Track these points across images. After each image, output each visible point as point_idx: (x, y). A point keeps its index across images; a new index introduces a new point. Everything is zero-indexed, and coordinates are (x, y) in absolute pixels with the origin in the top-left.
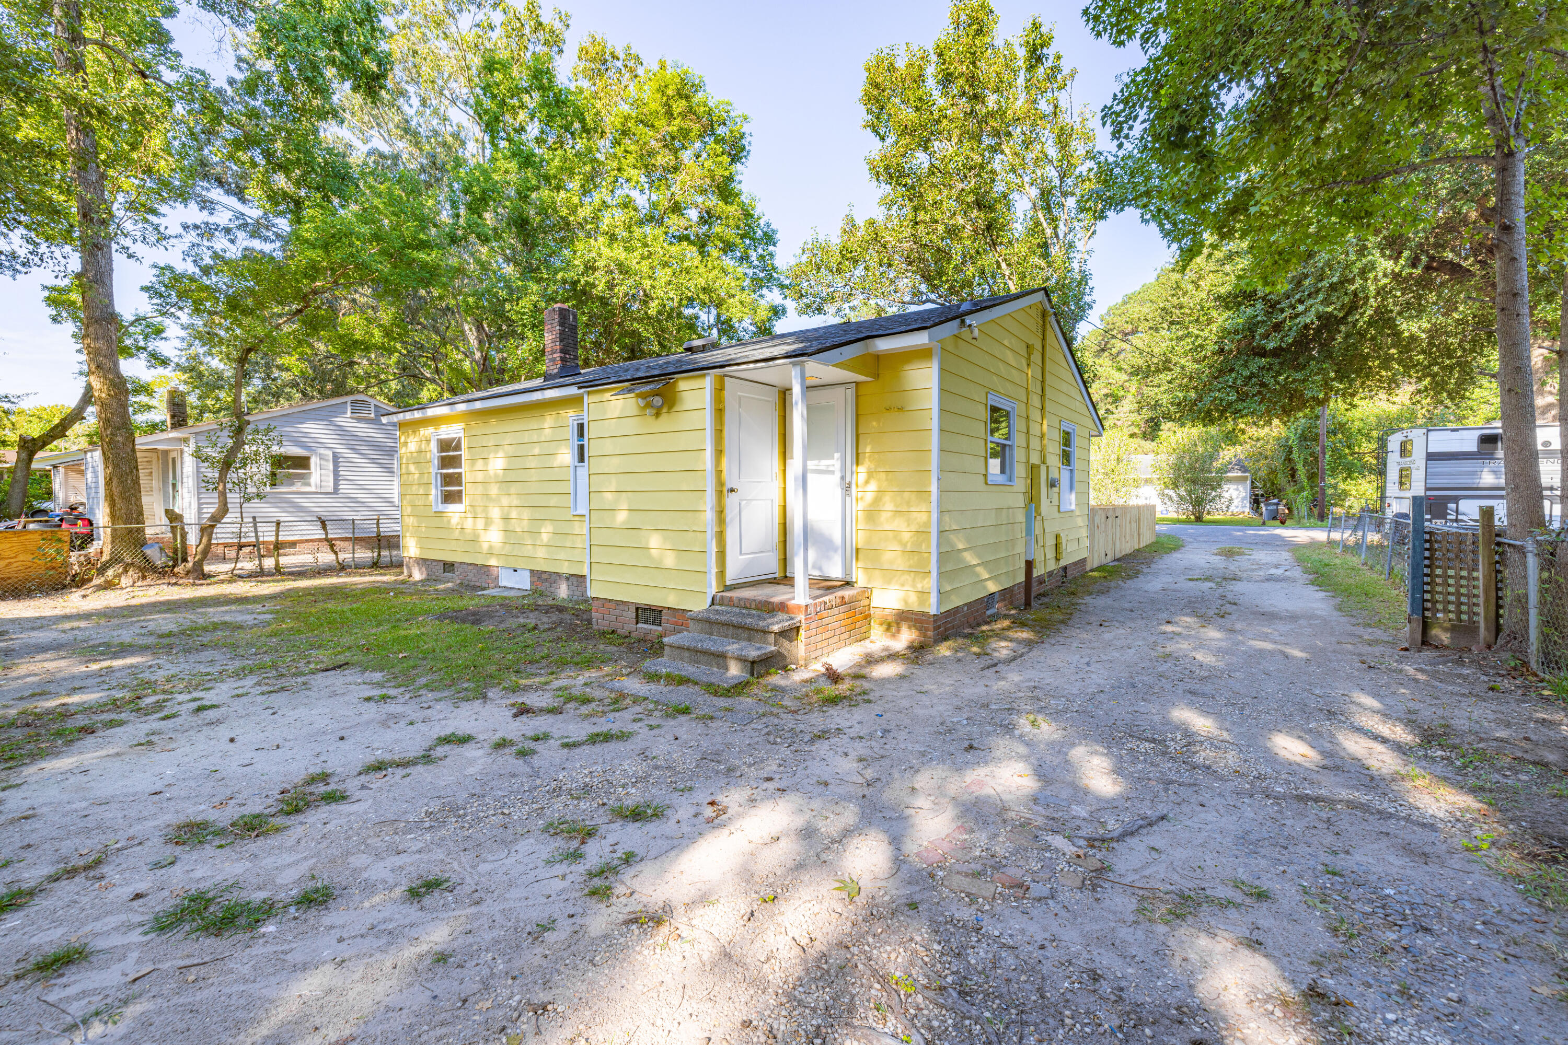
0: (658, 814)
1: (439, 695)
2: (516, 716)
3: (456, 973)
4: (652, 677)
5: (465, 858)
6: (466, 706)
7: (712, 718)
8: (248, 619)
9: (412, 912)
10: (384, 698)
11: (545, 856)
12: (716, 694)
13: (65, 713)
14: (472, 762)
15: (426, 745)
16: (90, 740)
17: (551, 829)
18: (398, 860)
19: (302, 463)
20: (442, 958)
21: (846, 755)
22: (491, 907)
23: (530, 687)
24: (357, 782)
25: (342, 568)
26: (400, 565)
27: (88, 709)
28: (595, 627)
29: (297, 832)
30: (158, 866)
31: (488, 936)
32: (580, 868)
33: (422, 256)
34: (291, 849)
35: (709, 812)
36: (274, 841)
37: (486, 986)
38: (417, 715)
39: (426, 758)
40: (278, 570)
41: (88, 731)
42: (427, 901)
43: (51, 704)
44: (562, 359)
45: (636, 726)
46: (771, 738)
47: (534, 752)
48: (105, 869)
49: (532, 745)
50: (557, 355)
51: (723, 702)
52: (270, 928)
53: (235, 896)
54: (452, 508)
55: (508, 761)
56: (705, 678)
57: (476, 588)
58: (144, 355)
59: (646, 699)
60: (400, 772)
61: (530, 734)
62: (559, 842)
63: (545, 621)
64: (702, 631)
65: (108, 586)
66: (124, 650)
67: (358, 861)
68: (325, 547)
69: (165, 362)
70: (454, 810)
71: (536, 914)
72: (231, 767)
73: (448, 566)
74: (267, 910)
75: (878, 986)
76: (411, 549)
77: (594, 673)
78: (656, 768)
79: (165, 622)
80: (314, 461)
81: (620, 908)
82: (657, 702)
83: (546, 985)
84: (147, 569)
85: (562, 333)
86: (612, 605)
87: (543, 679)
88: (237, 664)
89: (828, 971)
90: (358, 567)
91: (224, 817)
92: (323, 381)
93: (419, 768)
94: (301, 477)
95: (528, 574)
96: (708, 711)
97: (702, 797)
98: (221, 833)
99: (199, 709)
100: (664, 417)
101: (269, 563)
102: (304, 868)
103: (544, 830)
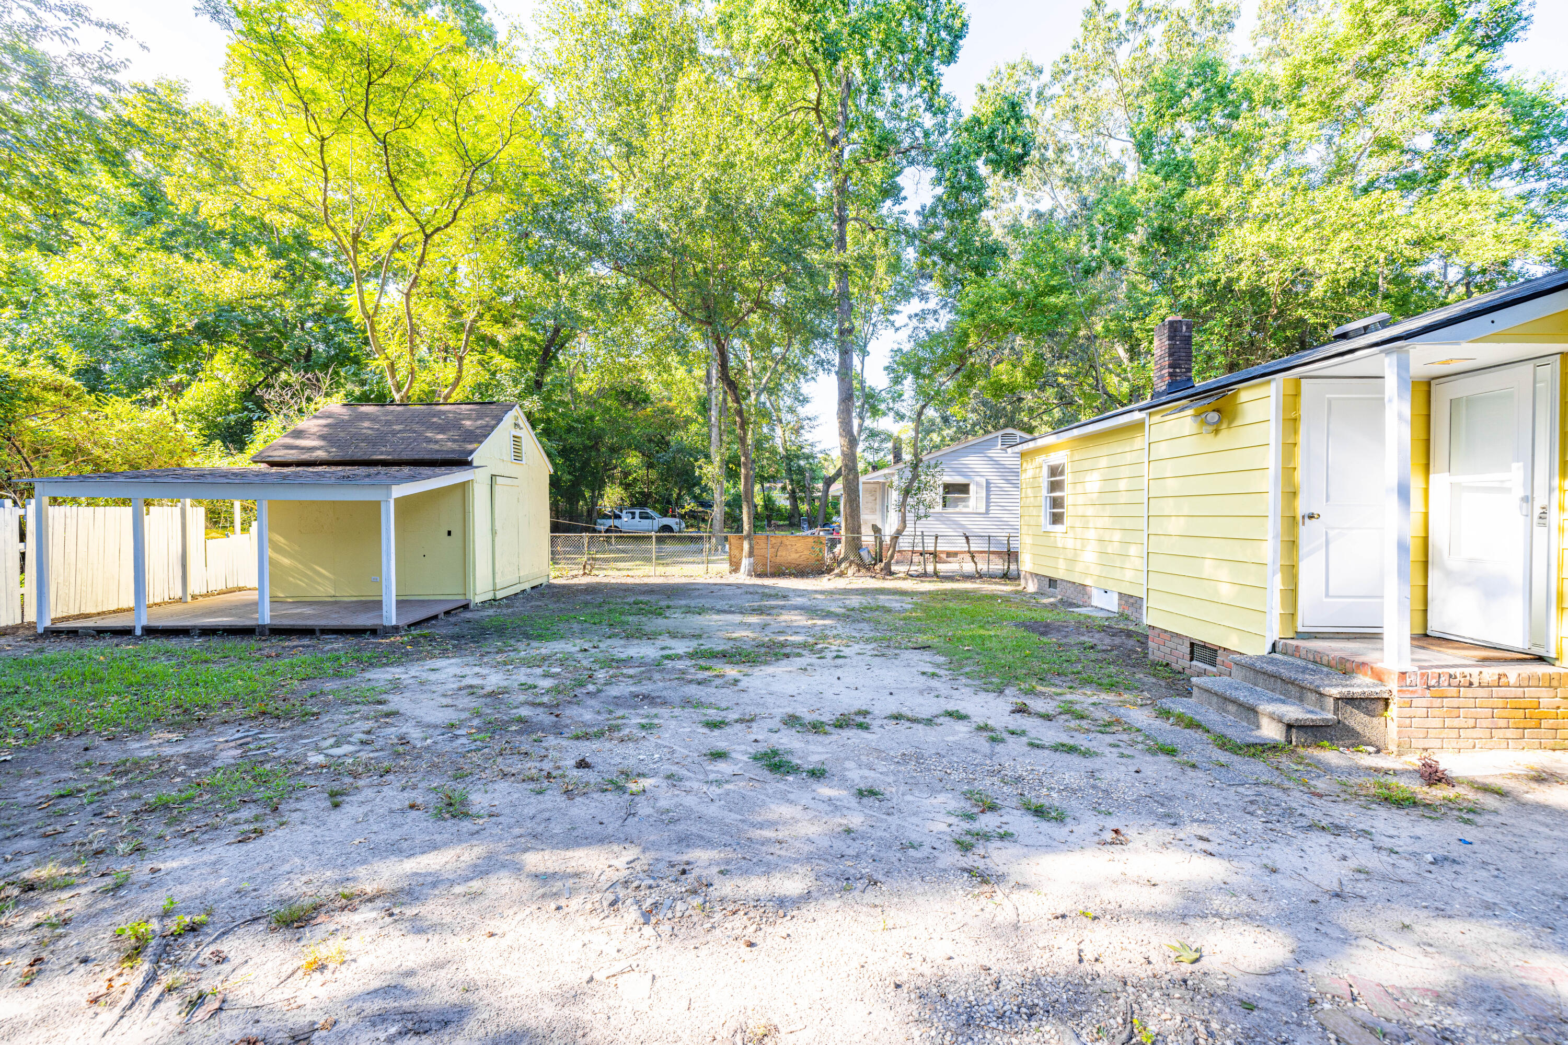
0: (1060, 819)
1: (970, 682)
2: (1013, 712)
3: (849, 842)
4: (1165, 714)
5: (903, 788)
6: (983, 695)
7: (1194, 766)
8: (897, 605)
9: (853, 802)
10: (934, 675)
11: (950, 808)
12: (1222, 747)
13: (783, 645)
14: (955, 733)
15: (935, 713)
16: (785, 661)
17: (968, 795)
18: (867, 773)
19: (963, 489)
20: (848, 831)
21: (1344, 858)
22: (894, 820)
23: (1043, 694)
24: (879, 722)
25: (980, 576)
26: (1018, 577)
27: (794, 645)
28: (1151, 657)
29: (833, 738)
30: (771, 731)
31: (880, 833)
32: (966, 826)
33: (1052, 300)
34: (825, 746)
35: (1109, 836)
36: (820, 738)
37: (857, 856)
38: (944, 692)
39: (929, 722)
40: (936, 574)
41: (787, 656)
42: (865, 801)
43: (782, 638)
44: (1171, 375)
45: (1107, 750)
46: (1251, 808)
47: (1002, 741)
48: (754, 725)
49: (1005, 735)
50: (1166, 371)
51: (1224, 757)
52: (790, 778)
53: (789, 757)
54: (1058, 528)
55: (982, 742)
56: (1220, 729)
57: (1072, 605)
58: (891, 414)
59: (1139, 730)
60: (908, 724)
61: (1011, 727)
62: (967, 805)
63: (1107, 641)
64: (1245, 679)
65: (841, 575)
66: (828, 615)
67: (849, 764)
68: (967, 557)
69: (902, 417)
70: (919, 758)
71: (915, 837)
72: (829, 694)
73: (1052, 582)
74: (794, 770)
75: (1120, 1020)
76: (1027, 564)
77: (1110, 697)
78: (1094, 787)
79: (855, 601)
80: (972, 488)
81: (969, 861)
82: (1148, 737)
83: (887, 874)
84: (862, 565)
85: (1171, 347)
86: (1167, 636)
87: (1058, 690)
88: (872, 634)
89: (1087, 986)
90: (991, 576)
91: (808, 717)
92: (997, 418)
93: (920, 726)
94: (964, 500)
95: (1116, 597)
96: (1194, 758)
97: (1112, 823)
98: (802, 725)
99: (837, 657)
100: (1224, 433)
101: (930, 568)
102: (823, 757)
103: (964, 794)
